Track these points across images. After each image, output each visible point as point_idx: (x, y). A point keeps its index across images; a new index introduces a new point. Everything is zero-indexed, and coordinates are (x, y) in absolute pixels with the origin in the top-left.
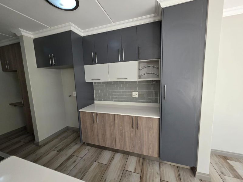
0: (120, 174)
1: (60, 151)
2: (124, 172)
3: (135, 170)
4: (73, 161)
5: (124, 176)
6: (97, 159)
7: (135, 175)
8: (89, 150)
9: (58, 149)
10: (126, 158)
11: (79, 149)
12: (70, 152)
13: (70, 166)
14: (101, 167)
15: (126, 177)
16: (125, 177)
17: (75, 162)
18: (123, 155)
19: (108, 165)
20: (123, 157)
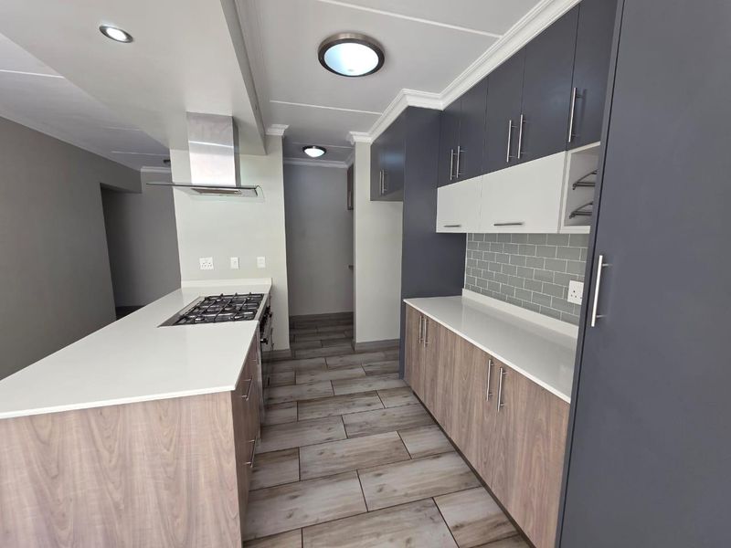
0: (412, 495)
1: (369, 374)
2: (428, 501)
3: (457, 527)
4: (368, 402)
5: (418, 507)
6: (405, 430)
7: (444, 535)
8: (409, 404)
9: (370, 369)
10: (466, 484)
11: (397, 389)
12: (380, 385)
13: (359, 406)
14: (397, 449)
15: (420, 513)
16: (420, 511)
17: (369, 405)
18: (467, 473)
19: (412, 458)
20: (461, 475)
